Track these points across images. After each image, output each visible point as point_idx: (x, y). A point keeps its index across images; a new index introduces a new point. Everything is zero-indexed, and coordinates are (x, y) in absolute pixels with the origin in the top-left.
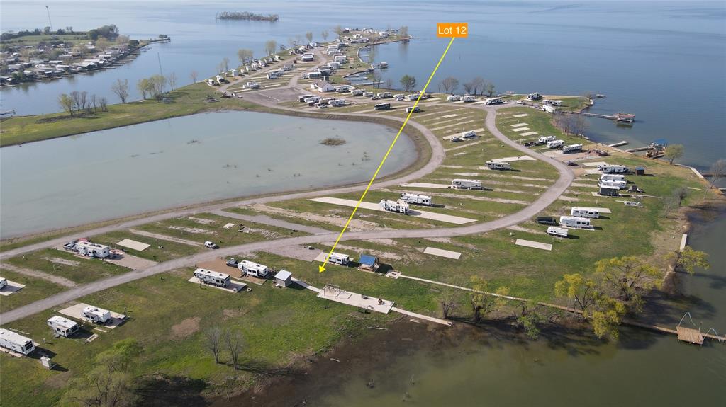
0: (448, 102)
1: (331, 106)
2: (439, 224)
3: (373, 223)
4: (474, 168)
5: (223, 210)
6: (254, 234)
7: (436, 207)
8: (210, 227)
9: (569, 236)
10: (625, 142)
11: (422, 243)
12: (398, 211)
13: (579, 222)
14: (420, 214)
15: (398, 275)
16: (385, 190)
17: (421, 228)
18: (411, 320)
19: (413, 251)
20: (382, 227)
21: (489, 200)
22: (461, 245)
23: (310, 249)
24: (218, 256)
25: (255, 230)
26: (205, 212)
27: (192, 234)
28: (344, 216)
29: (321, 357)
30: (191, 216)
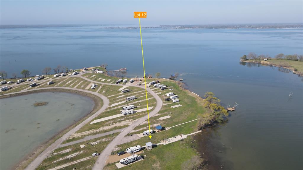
0: (55, 78)
2: (148, 111)
3: (130, 120)
6: (101, 143)
8: (75, 151)
9: (179, 101)
10: (137, 76)
11: (155, 118)
12: (131, 113)
13: (175, 97)
14: (136, 112)
15: (169, 128)
16: (108, 110)
17: (145, 115)
18: (194, 135)
19: (158, 121)
20: (135, 119)
21: (143, 101)
22: (164, 114)
23: (132, 135)
24: (107, 156)
25: (98, 141)
26: (55, 149)
27: (74, 157)
28: (116, 122)
29: (200, 155)
30: (53, 153)
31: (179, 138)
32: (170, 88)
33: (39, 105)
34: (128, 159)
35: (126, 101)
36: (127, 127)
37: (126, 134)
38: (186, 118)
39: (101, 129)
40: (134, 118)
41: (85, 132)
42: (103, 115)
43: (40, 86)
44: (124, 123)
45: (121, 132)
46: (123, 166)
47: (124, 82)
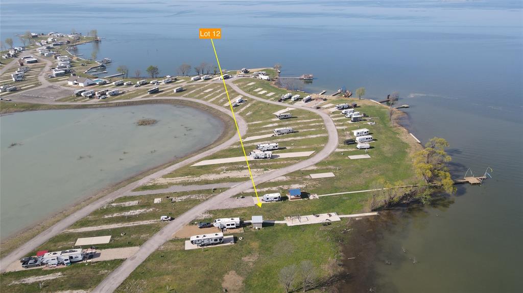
0: (192, 82)
1: (108, 96)
2: (299, 159)
3: (259, 170)
4: (269, 120)
5: (134, 190)
6: (186, 201)
7: (282, 149)
8: (141, 206)
9: (371, 148)
10: (324, 91)
11: (303, 173)
12: (266, 158)
13: (367, 139)
14: (279, 156)
15: (317, 196)
16: (235, 147)
17: (291, 164)
18: (357, 219)
19: (306, 179)
20: (267, 170)
21: (304, 138)
22: (325, 168)
23: (242, 198)
24: (182, 224)
25: (184, 198)
26: (120, 196)
27: (135, 215)
28: (234, 170)
29: (342, 261)
30: (112, 203)
31: (323, 218)
32: (370, 121)
33: (144, 123)
34: (205, 238)
35: (273, 134)
36: (245, 180)
37: (235, 194)
38: (364, 182)
39: (203, 177)
40: (266, 168)
41: (177, 178)
42: (220, 154)
43: (163, 93)
44: (245, 174)
45: (229, 188)
46: (195, 247)
47: (292, 99)
